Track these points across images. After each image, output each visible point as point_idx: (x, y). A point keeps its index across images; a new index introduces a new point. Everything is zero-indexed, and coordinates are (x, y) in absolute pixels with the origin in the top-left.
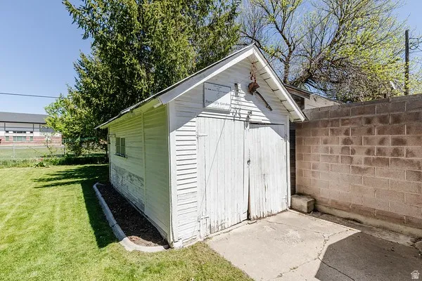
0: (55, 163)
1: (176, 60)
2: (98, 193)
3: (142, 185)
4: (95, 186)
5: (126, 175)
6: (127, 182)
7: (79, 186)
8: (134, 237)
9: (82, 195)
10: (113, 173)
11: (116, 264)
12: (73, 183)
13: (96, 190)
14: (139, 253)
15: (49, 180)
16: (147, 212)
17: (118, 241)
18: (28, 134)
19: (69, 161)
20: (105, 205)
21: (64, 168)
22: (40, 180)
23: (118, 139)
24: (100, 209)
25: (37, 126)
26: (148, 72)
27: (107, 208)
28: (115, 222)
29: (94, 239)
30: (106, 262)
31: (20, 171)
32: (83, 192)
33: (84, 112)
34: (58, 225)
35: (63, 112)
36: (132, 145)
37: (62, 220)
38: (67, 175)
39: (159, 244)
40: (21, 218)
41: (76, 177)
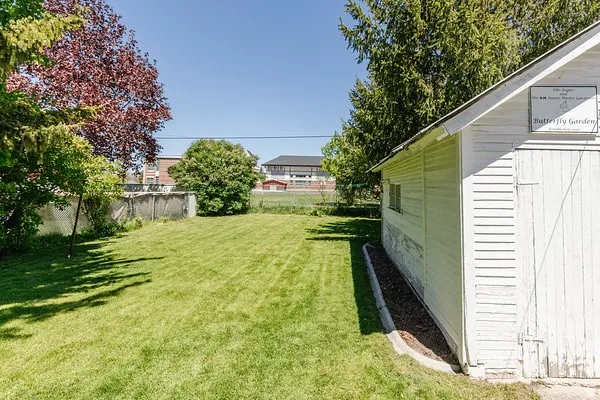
0: (327, 213)
1: (481, 60)
2: (367, 257)
3: (421, 257)
4: (364, 248)
5: (400, 238)
6: (401, 248)
7: (347, 244)
8: (407, 335)
9: (349, 256)
10: (385, 232)
11: (379, 365)
12: (341, 239)
13: (366, 252)
14: (412, 362)
15: (320, 232)
16: (427, 300)
17: (385, 333)
18: (307, 179)
19: (340, 211)
20: (374, 275)
21: (335, 219)
22: (313, 231)
23: (392, 186)
24: (367, 279)
25: (314, 169)
26: (436, 87)
27: (376, 281)
28: (383, 304)
29: (357, 320)
30: (367, 358)
31: (298, 218)
32: (351, 253)
33: (357, 150)
34: (323, 289)
35: (338, 153)
36: (409, 196)
37: (327, 283)
38: (337, 229)
39: (444, 359)
40: (293, 272)
41: (346, 232)
